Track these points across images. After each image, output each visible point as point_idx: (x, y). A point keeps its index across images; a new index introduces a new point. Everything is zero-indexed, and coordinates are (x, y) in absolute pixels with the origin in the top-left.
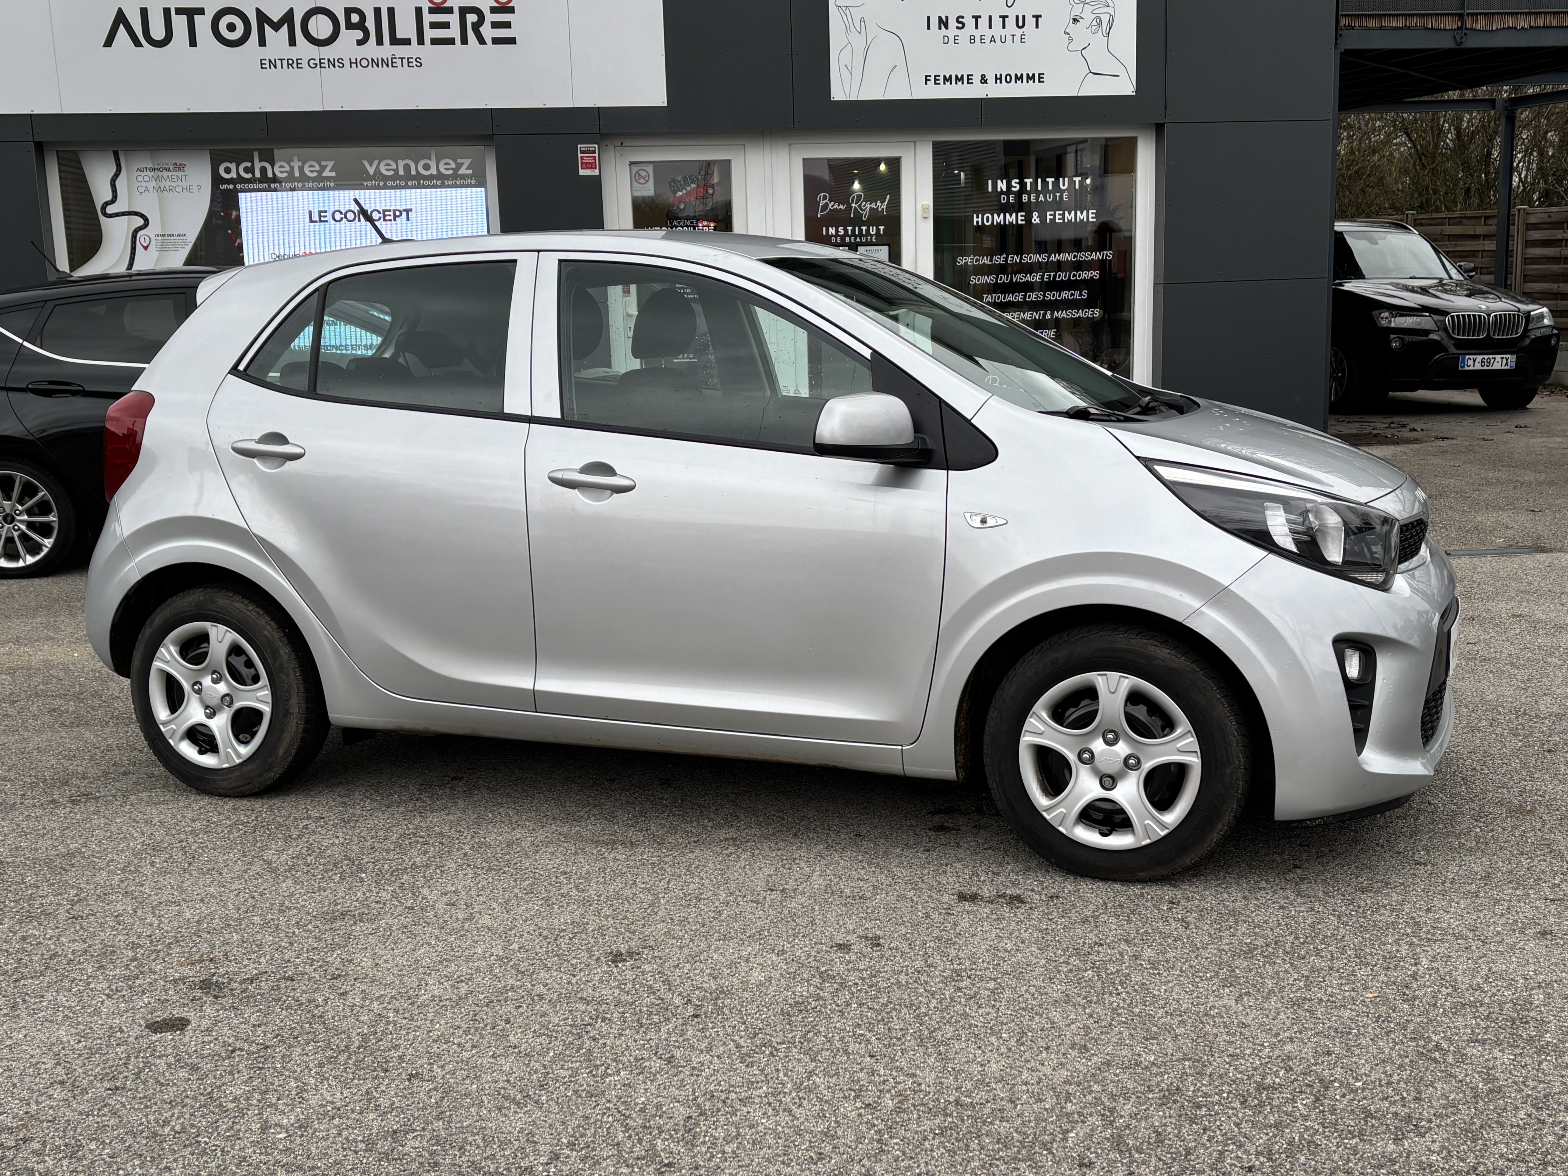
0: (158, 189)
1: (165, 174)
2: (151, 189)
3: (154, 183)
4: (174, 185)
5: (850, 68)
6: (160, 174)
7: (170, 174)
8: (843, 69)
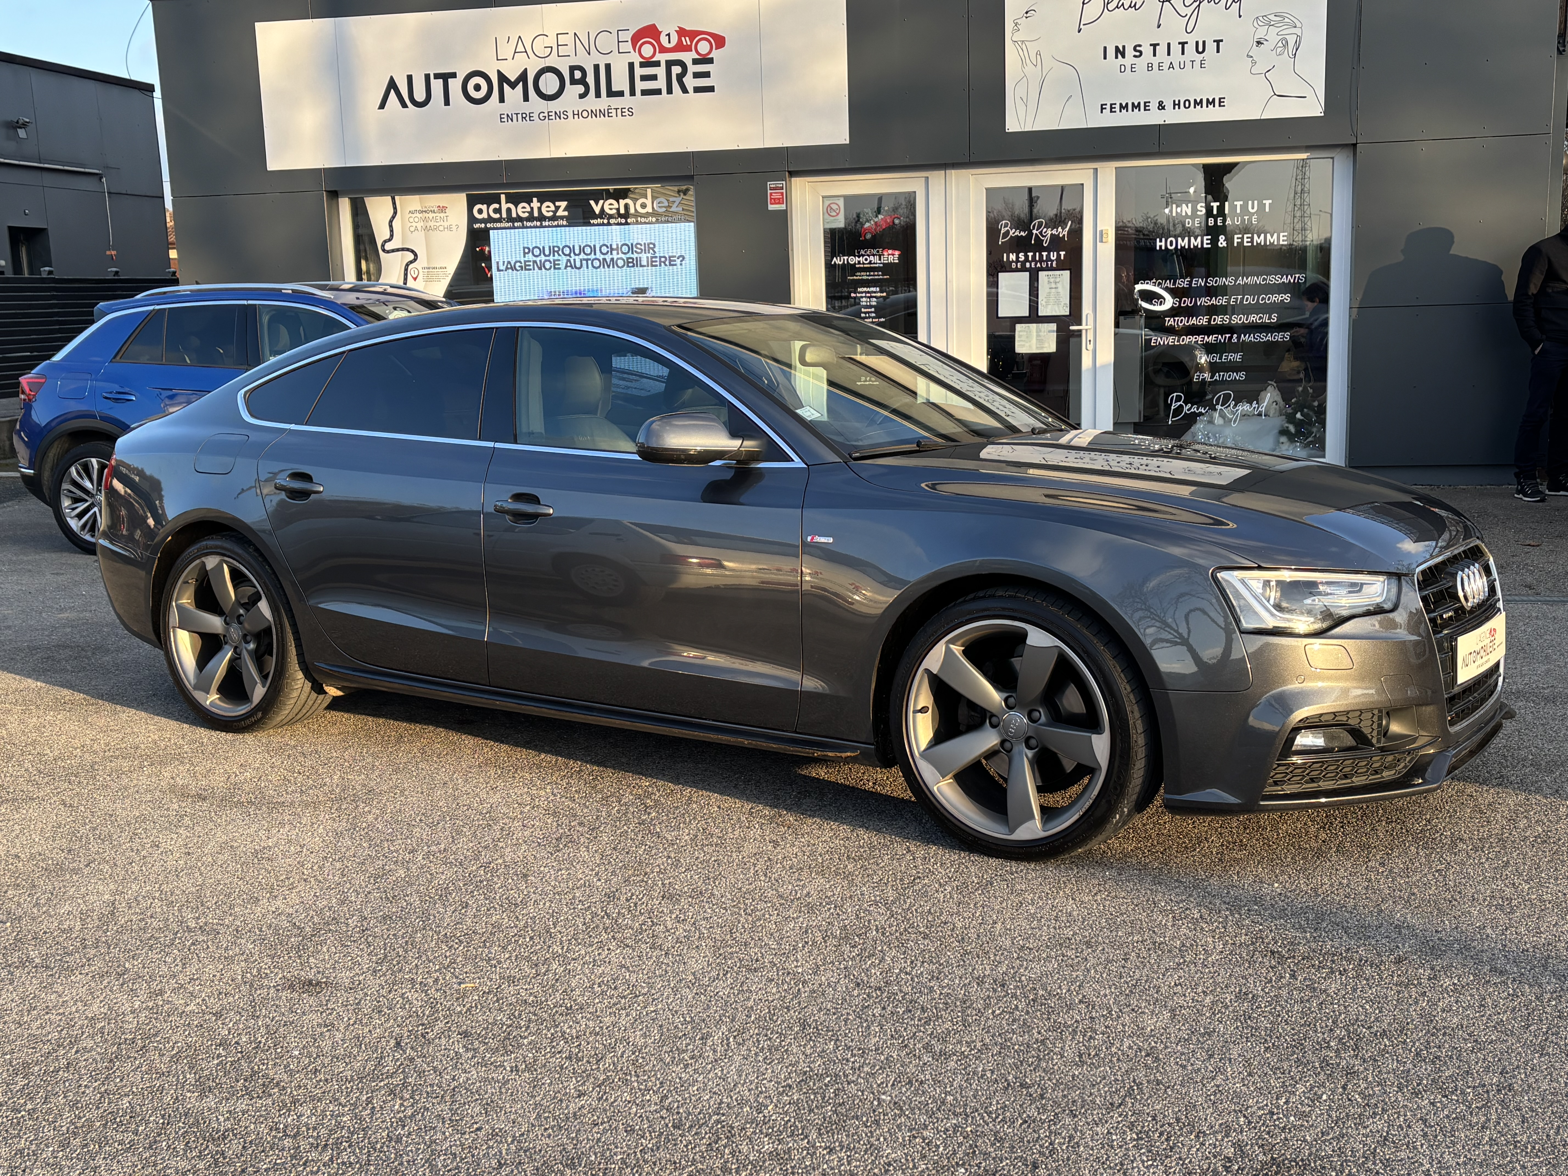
0: (426, 229)
1: (431, 215)
2: (419, 228)
3: (422, 224)
4: (438, 224)
5: (1025, 101)
6: (426, 215)
7: (434, 215)
8: (1018, 100)
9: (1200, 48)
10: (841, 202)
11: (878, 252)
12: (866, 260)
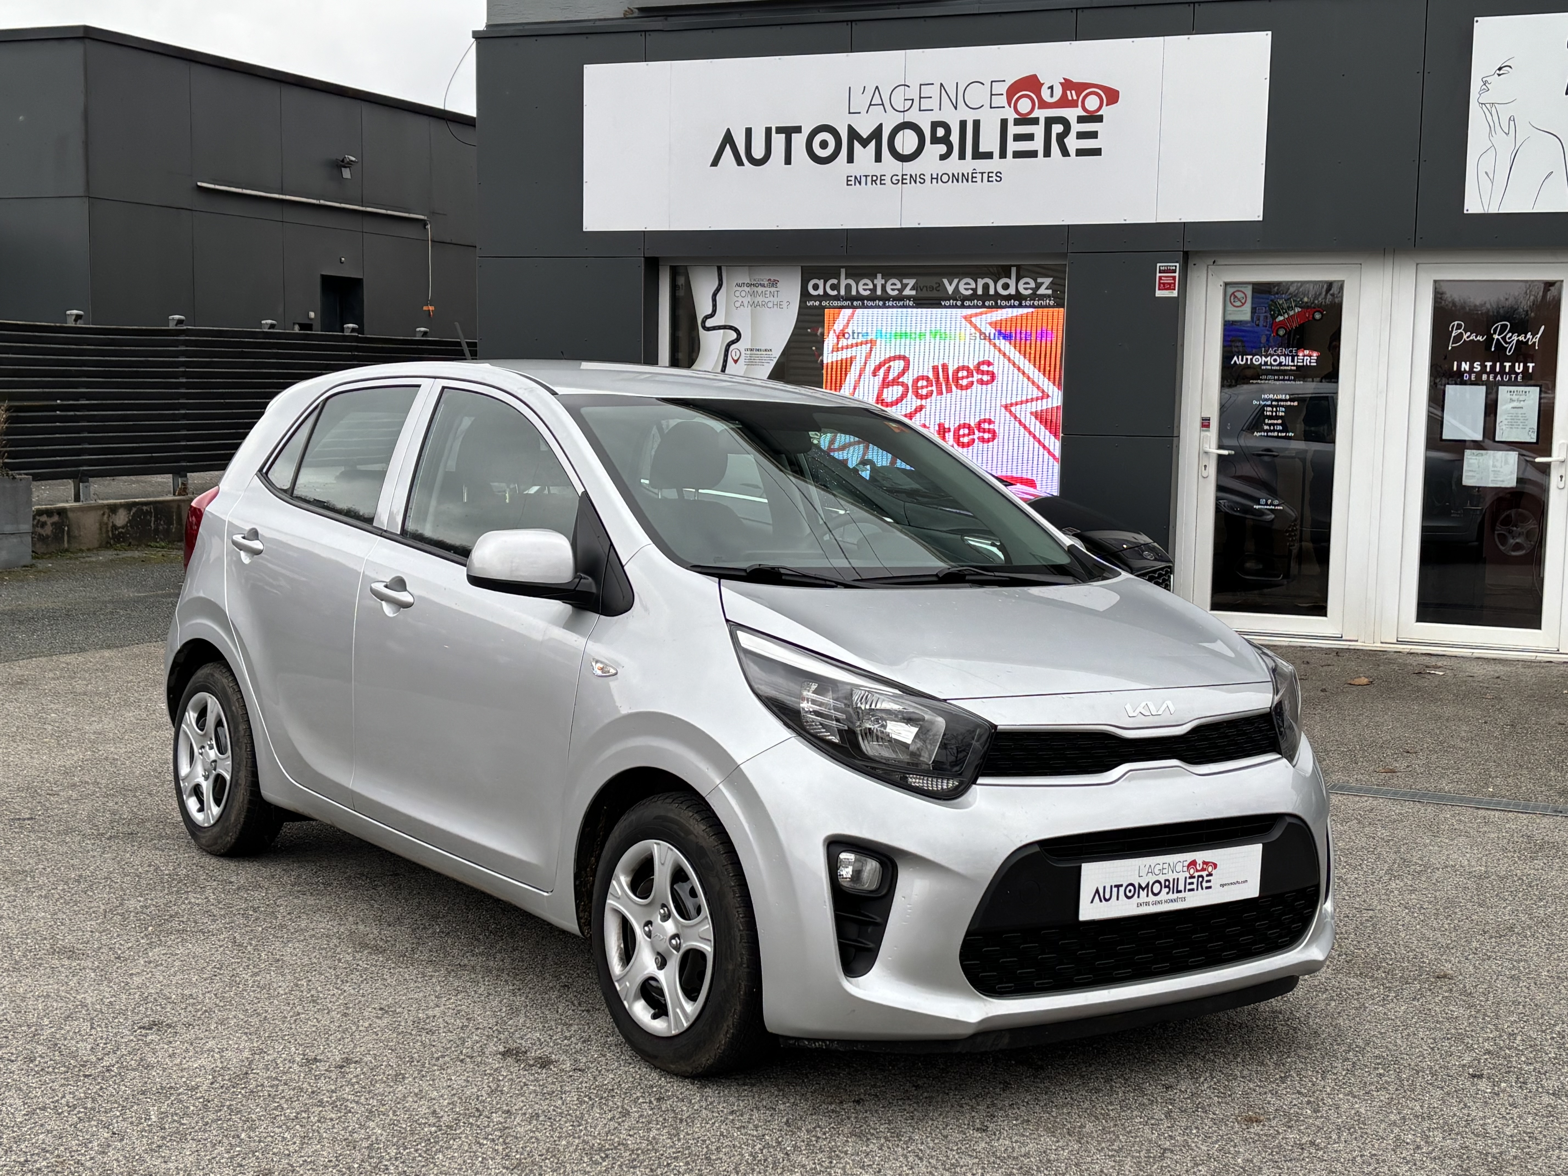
0: (753, 304)
1: (760, 289)
2: (746, 304)
3: (749, 299)
4: (766, 300)
5: (1491, 177)
6: (755, 289)
7: (764, 289)
8: (1482, 176)
10: (1249, 291)
11: (1291, 351)
12: (1275, 360)
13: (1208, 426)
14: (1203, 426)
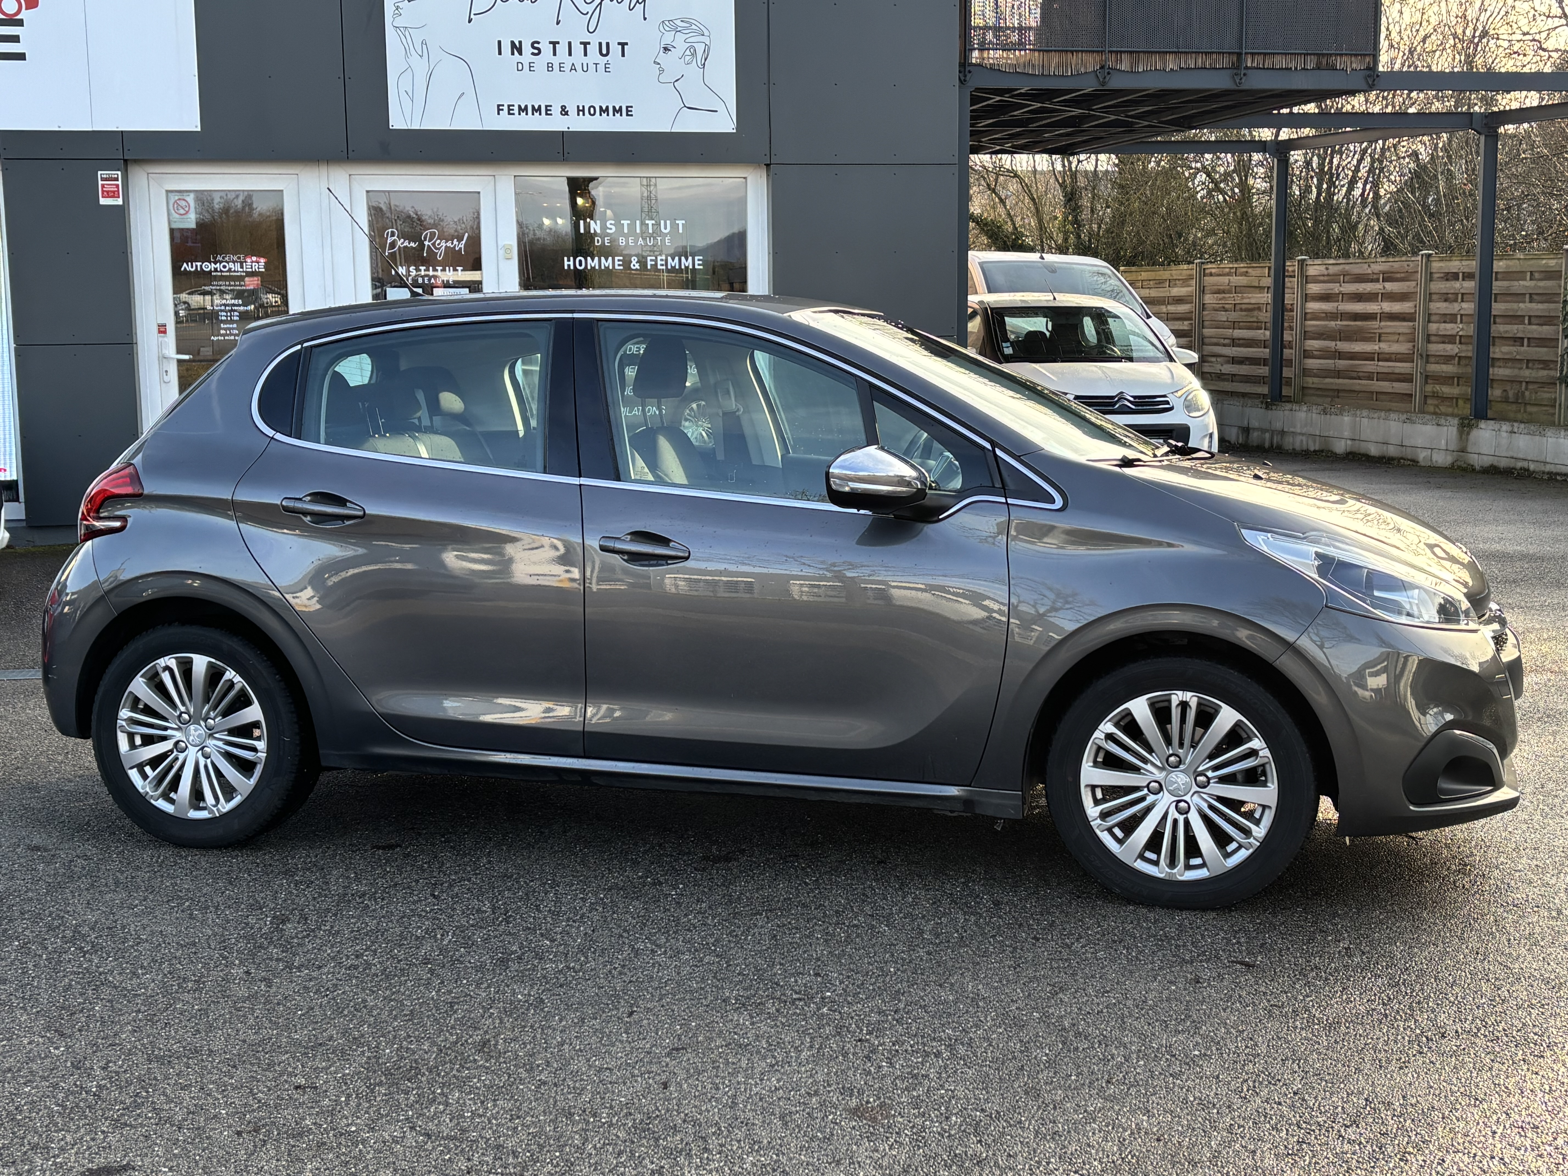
5: (411, 94)
8: (402, 94)
9: (604, 51)
10: (191, 199)
11: (239, 258)
12: (224, 267)
13: (165, 332)
14: (160, 332)
